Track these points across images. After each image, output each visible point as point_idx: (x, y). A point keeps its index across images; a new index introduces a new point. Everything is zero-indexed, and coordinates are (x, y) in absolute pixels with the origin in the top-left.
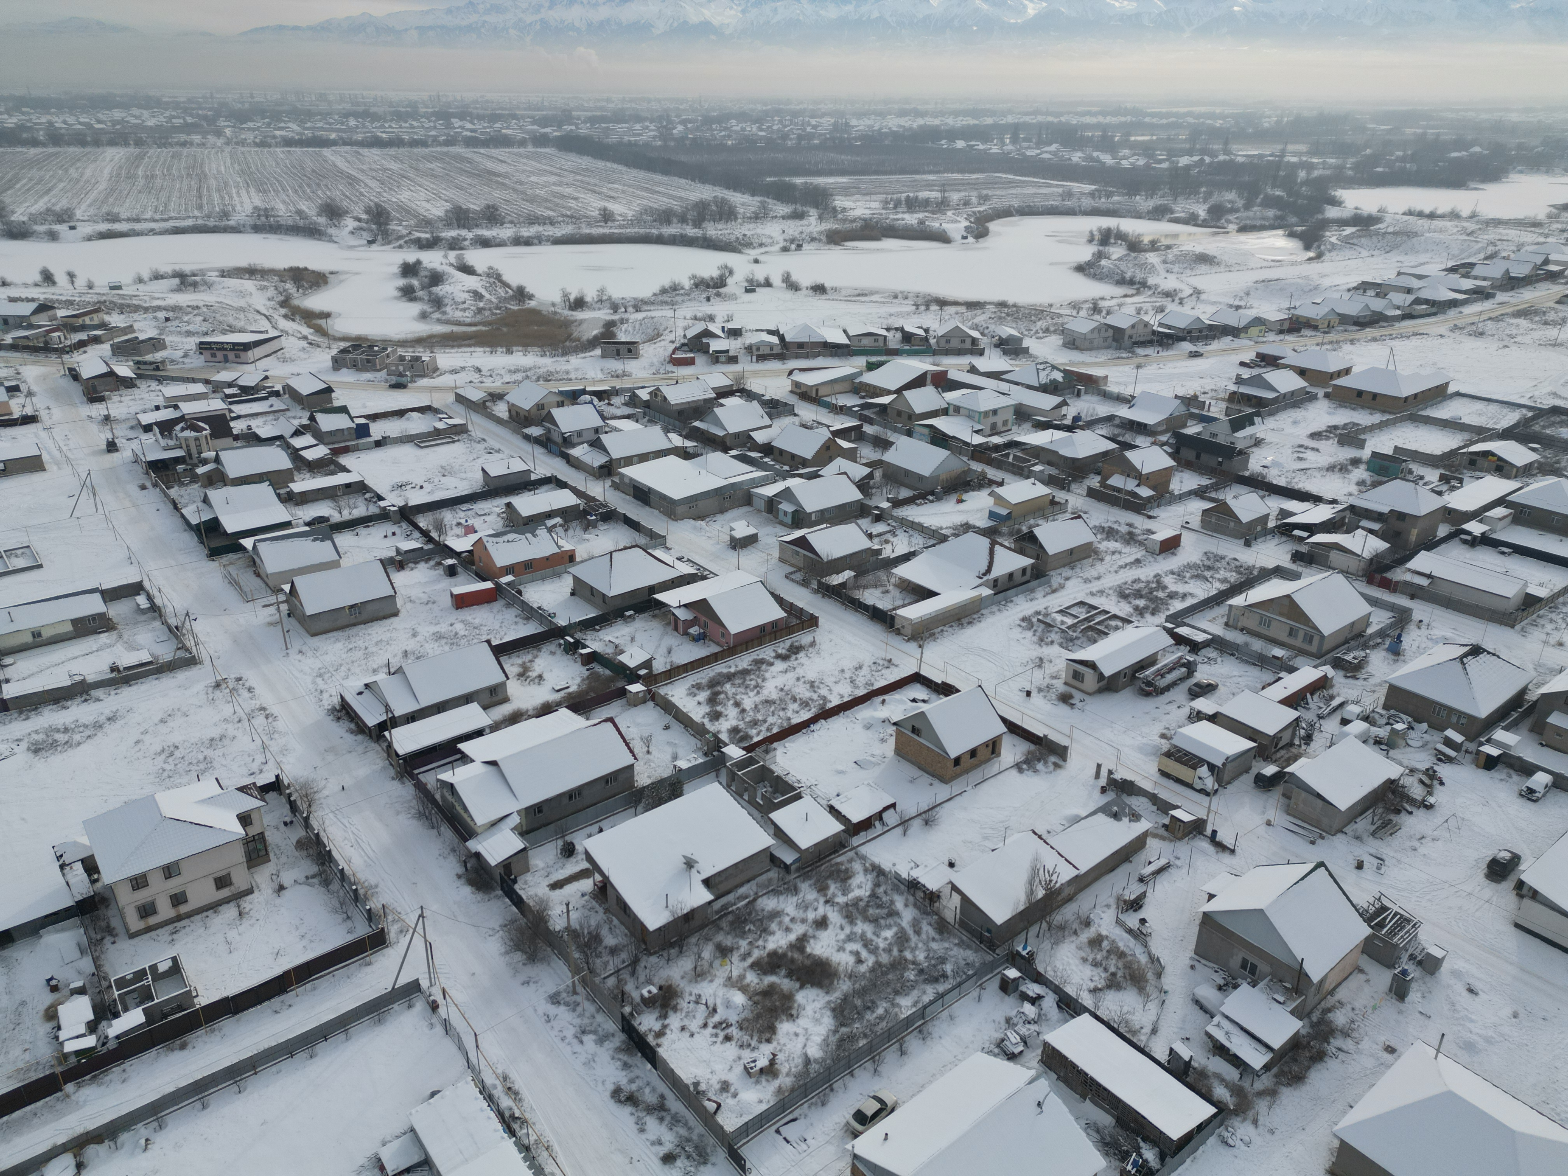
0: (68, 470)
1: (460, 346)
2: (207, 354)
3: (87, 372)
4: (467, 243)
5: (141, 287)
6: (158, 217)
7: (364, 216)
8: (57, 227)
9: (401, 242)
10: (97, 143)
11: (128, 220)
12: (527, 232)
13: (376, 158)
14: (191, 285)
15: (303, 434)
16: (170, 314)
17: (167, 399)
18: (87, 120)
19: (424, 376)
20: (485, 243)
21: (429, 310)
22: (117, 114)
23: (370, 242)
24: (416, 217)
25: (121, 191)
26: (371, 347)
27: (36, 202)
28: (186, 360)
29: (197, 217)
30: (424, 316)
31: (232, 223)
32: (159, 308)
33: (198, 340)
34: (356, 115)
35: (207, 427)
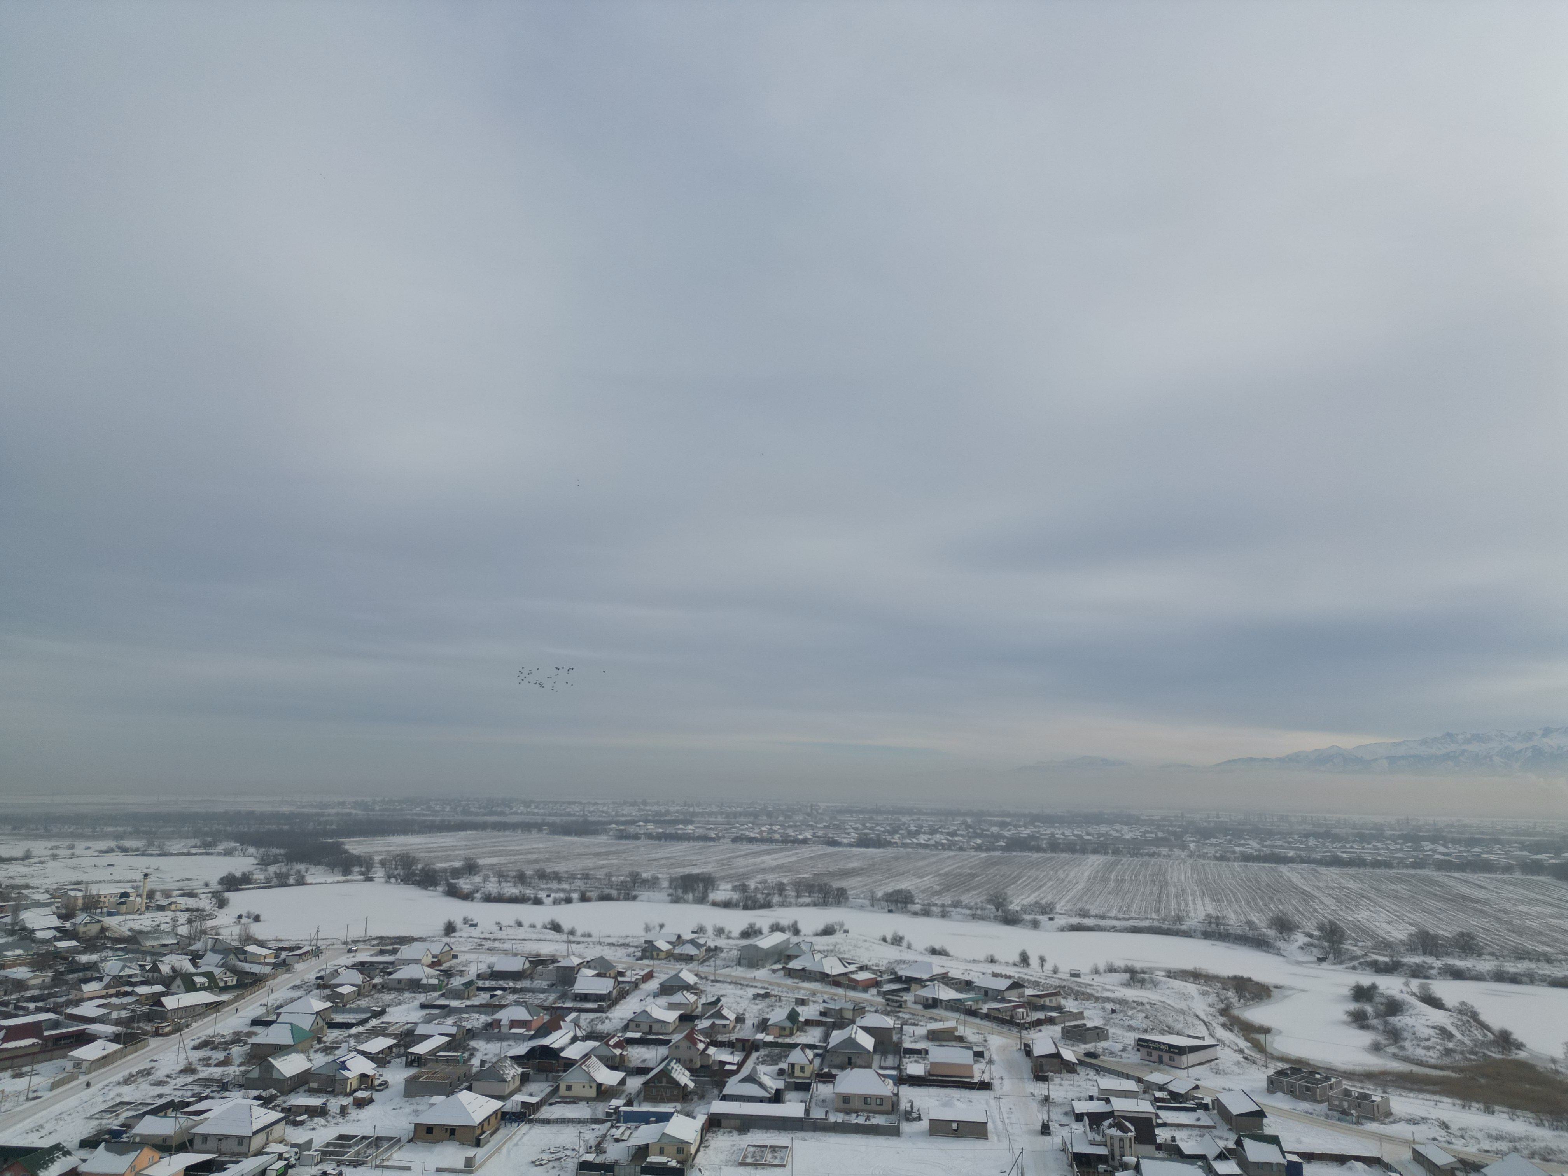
0: (1005, 1144)
1: (1421, 1091)
2: (1144, 1051)
3: (1038, 1051)
4: (1433, 972)
5: (1096, 978)
6: (1121, 916)
7: (1316, 933)
8: (1039, 918)
9: (1356, 963)
10: (1083, 851)
11: (1096, 916)
12: (1512, 967)
13: (1334, 876)
14: (1139, 981)
15: (1227, 1159)
16: (1117, 1007)
17: (1102, 1091)
18: (1080, 833)
19: (1373, 1119)
20: (1458, 975)
21: (1384, 1042)
22: (1103, 828)
23: (1320, 960)
24: (1373, 938)
25: (1095, 891)
26: (1312, 1073)
27: (1029, 895)
28: (1124, 1055)
29: (1153, 919)
30: (1376, 1048)
31: (1184, 927)
32: (1108, 1000)
33: (1138, 1036)
34: (1316, 835)
35: (1133, 1129)
